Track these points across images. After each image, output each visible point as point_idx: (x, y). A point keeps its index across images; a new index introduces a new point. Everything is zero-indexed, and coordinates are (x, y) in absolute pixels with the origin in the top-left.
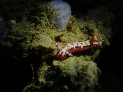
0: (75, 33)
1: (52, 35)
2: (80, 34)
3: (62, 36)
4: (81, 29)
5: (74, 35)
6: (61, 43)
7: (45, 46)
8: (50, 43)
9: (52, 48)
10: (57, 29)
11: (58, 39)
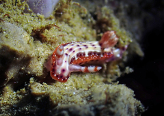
0: (72, 26)
1: (25, 26)
2: (82, 29)
3: (48, 28)
4: (83, 18)
5: (70, 30)
6: (44, 45)
7: (16, 48)
8: (25, 43)
9: (29, 53)
10: (36, 12)
11: (38, 36)
